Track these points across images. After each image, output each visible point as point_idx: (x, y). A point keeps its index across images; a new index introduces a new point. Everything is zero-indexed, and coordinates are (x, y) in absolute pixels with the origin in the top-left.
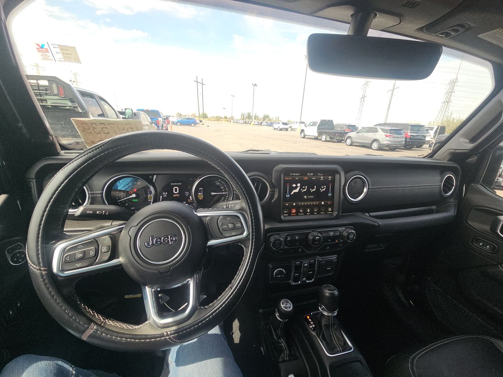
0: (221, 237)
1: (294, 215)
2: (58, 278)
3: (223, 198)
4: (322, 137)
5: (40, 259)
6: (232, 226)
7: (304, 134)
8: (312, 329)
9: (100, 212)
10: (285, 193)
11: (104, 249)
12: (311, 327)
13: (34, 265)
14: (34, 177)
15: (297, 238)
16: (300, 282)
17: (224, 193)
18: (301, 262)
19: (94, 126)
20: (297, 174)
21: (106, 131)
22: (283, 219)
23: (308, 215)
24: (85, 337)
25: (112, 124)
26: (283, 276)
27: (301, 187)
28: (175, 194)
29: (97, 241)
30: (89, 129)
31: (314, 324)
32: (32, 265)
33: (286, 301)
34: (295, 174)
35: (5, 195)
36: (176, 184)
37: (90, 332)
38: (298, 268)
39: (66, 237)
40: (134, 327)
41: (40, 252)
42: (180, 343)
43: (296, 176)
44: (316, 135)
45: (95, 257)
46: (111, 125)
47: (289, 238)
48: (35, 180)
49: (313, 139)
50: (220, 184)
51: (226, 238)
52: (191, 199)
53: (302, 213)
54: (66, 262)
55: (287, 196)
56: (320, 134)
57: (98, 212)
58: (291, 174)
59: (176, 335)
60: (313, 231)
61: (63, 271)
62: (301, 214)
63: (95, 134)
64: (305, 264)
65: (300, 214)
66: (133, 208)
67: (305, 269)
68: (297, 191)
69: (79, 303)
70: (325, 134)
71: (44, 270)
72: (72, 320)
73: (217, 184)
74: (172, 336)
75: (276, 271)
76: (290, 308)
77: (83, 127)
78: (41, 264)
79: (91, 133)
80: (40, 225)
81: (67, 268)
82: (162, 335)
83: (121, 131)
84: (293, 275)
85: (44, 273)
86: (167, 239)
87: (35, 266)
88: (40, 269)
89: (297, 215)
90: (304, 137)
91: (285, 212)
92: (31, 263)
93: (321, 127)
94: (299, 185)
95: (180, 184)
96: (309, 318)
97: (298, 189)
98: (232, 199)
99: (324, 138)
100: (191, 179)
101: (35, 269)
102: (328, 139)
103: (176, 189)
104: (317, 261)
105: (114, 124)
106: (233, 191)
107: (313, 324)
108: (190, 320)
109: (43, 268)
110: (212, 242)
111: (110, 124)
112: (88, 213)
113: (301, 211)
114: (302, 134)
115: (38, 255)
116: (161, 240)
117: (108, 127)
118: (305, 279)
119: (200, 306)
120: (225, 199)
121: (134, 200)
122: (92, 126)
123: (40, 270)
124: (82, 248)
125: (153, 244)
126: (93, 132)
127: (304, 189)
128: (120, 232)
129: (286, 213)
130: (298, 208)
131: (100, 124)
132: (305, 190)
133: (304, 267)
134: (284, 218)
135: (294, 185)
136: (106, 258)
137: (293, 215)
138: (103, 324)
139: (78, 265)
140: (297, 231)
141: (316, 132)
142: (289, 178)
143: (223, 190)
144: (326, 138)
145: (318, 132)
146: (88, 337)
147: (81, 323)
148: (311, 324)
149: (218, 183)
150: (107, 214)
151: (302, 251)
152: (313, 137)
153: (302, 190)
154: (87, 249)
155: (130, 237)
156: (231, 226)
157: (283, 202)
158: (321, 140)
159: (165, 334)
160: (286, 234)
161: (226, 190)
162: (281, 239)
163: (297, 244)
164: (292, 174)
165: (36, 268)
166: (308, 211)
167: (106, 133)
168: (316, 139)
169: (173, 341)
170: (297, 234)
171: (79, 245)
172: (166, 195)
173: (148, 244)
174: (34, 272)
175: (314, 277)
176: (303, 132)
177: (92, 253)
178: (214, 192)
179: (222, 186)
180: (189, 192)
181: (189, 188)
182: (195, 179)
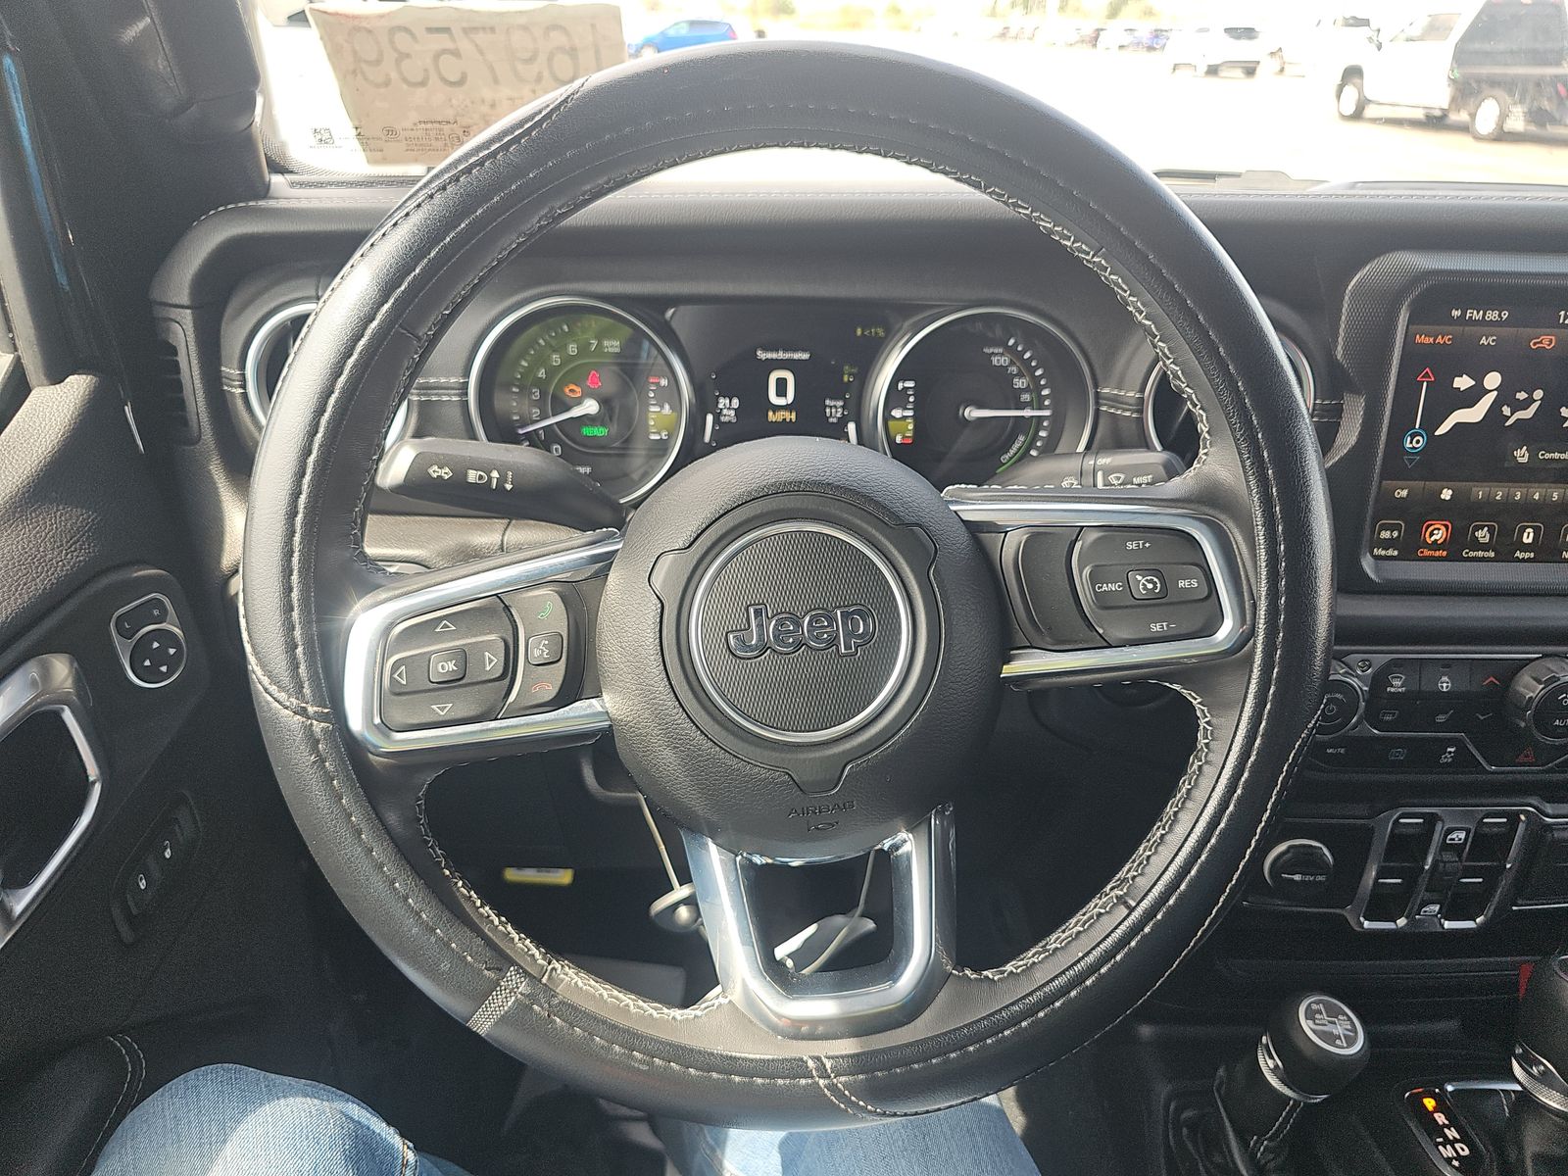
0: (1086, 642)
1: (1437, 554)
2: (370, 755)
3: (1021, 438)
4: (1473, 116)
5: (302, 669)
6: (1150, 586)
7: (1360, 91)
8: (1456, 1163)
9: (481, 477)
10: (1402, 424)
11: (540, 651)
12: (1448, 1152)
13: (281, 688)
14: (185, 299)
15: (1445, 685)
16: (1402, 922)
17: (1027, 413)
18: (1431, 820)
19: (402, 41)
20: (1492, 315)
21: (451, 68)
22: (1372, 576)
23: (1523, 560)
24: (483, 1023)
25: (484, 29)
26: (1320, 878)
27: (1505, 395)
28: (777, 408)
29: (507, 608)
30: (378, 62)
31: (1465, 1139)
32: (273, 689)
33: (1326, 1004)
34: (1477, 315)
35: (84, 376)
36: (781, 355)
37: (501, 1003)
38: (1407, 847)
39: (378, 578)
40: (666, 1010)
41: (297, 633)
42: (879, 1114)
43: (1483, 322)
44: (1439, 97)
45: (507, 681)
46: (481, 38)
47: (1397, 683)
48: (189, 311)
49: (1414, 123)
50: (1012, 363)
51: (1110, 646)
53: (1485, 547)
54: (397, 690)
55: (1408, 445)
56: (1466, 91)
57: (472, 476)
58: (1456, 313)
59: (861, 1077)
60: (1545, 656)
61: (386, 728)
62: (1480, 554)
63: (405, 87)
64: (1450, 831)
65: (1472, 554)
67: (1447, 856)
68: (1474, 414)
69: (447, 872)
70: (1500, 93)
71: (321, 717)
72: (433, 939)
73: (995, 360)
74: (843, 1079)
75: (1282, 847)
76: (1351, 1042)
77: (355, 52)
78: (307, 691)
79: (387, 83)
80: (292, 514)
81: (399, 717)
82: (797, 1068)
83: (520, 67)
84: (1371, 882)
85: (318, 727)
86: (830, 625)
87: (282, 696)
88: (304, 709)
89: (1454, 557)
90: (1357, 115)
91: (1385, 535)
92: (266, 681)
93: (1477, 46)
94: (1493, 380)
95: (804, 356)
96: (1436, 1110)
97: (1487, 401)
98: (1088, 447)
99: (1487, 116)
100: (859, 332)
101: (287, 708)
102: (1517, 123)
103: (781, 385)
104: (1528, 822)
105: (492, 30)
106: (1097, 403)
107: (1456, 1140)
108: (919, 1022)
109: (315, 709)
110: (1028, 664)
111: (475, 29)
112: (435, 475)
113: (1479, 534)
114: (1350, 94)
115: (292, 647)
116: (798, 624)
117: (464, 45)
118: (1437, 908)
119: (960, 964)
120: (1031, 445)
122: (392, 42)
123: (303, 712)
124: (452, 635)
125: (764, 648)
126: (394, 75)
127: (1525, 404)
128: (595, 576)
129: (1387, 544)
130: (1462, 515)
131: (430, 30)
132: (1527, 414)
133: (1445, 847)
134: (1377, 570)
135: (1463, 383)
136: (549, 690)
137: (1427, 553)
138: (546, 977)
139: (442, 710)
140: (1452, 648)
141: (1445, 82)
142: (1439, 339)
143: (1026, 397)
144: (1503, 116)
145: (1453, 81)
146: (496, 1023)
147: (469, 958)
148: (1445, 1137)
149: (1002, 354)
150: (509, 487)
151: (1464, 760)
152: (1419, 114)
153: (1506, 411)
154: (474, 640)
155: (661, 601)
156: (1143, 584)
157: (1382, 477)
158: (1464, 129)
159: (811, 1064)
160: (1380, 660)
161: (1041, 399)
162: (1354, 682)
163: (1441, 719)
164: (1464, 314)
165: (288, 704)
166: (1528, 538)
167: (452, 80)
168: (1435, 122)
169: (848, 1102)
170: (1447, 664)
171: (441, 619)
172: (732, 413)
173: (743, 643)
174: (275, 720)
175: (1490, 910)
176: (1357, 81)
177: (491, 661)
178: (980, 406)
179: (1020, 375)
180: (845, 400)
181: (846, 379)
182: (876, 333)
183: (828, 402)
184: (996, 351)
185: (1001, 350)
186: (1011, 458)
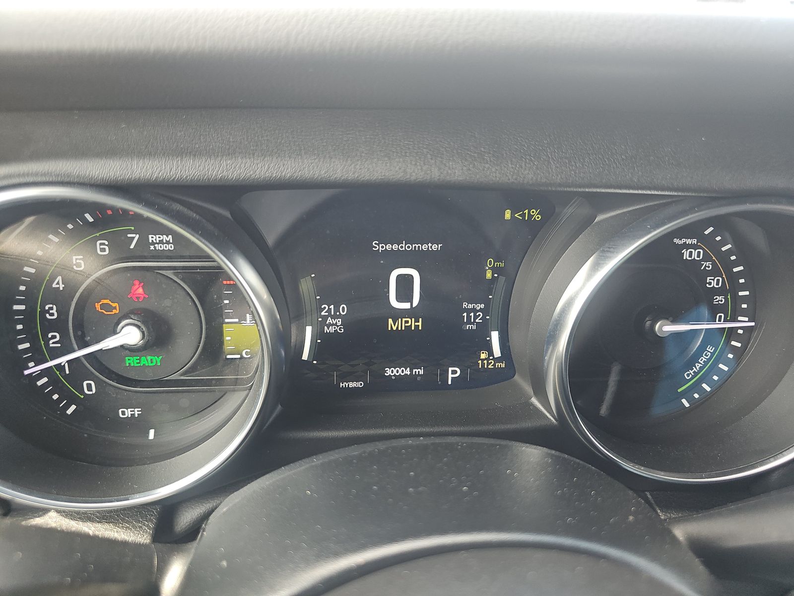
28: (398, 315)
36: (404, 246)
50: (706, 258)
52: (497, 352)
66: (128, 413)
73: (686, 256)
95: (435, 247)
100: (508, 215)
103: (405, 283)
121: (132, 361)
143: (720, 299)
149: (695, 247)
161: (738, 303)
172: (339, 321)
178: (675, 320)
179: (715, 273)
180: (487, 303)
181: (489, 275)
182: (530, 216)
183: (465, 305)
184: (689, 241)
185: (695, 241)
186: (696, 374)
